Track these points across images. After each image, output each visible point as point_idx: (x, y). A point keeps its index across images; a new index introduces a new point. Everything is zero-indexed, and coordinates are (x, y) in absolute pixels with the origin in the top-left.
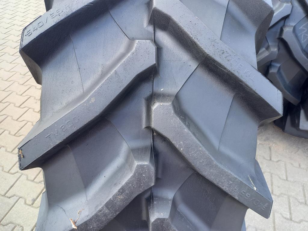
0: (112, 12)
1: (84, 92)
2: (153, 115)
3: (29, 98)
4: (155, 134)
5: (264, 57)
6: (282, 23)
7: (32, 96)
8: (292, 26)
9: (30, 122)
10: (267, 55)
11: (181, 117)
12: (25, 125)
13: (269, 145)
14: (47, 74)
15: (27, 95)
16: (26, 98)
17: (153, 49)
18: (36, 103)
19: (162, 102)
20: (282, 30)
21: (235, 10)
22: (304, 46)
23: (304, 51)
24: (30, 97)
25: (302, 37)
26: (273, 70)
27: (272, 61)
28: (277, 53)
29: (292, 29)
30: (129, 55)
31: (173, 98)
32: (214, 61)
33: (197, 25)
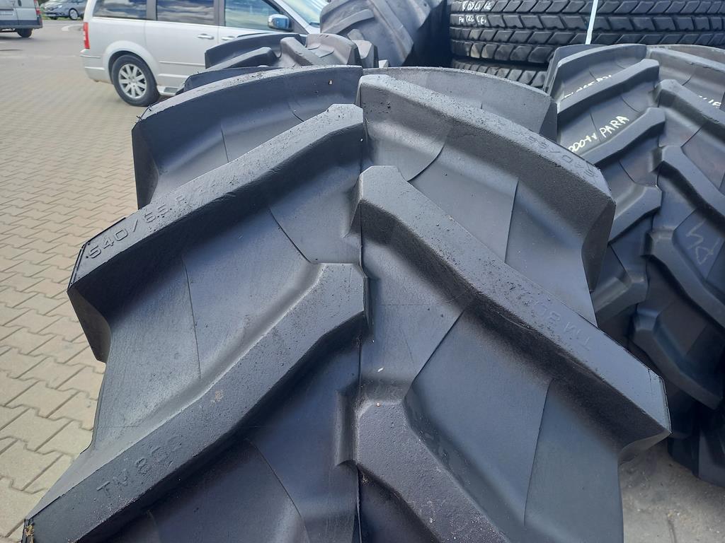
1: (200, 377)
2: (358, 432)
3: (73, 396)
4: (365, 480)
5: (617, 296)
6: (645, 226)
7: (83, 391)
8: (669, 231)
9: (67, 454)
10: (624, 291)
11: (427, 435)
12: (54, 462)
13: (667, 514)
14: (123, 338)
15: (71, 389)
16: (68, 394)
17: (358, 280)
18: (89, 407)
19: (379, 398)
20: (648, 241)
21: (532, 201)
22: (706, 275)
23: (706, 282)
24: (76, 394)
25: (697, 253)
26: (643, 327)
27: (637, 304)
28: (646, 286)
29: (669, 237)
30: (306, 294)
31: (405, 390)
32: (494, 305)
33: (451, 232)
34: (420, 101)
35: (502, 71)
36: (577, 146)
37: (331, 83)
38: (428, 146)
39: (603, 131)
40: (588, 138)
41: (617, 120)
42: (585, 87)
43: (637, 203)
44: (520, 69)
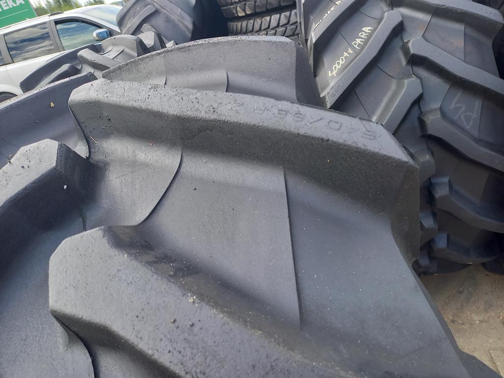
6: (415, 112)
8: (436, 110)
20: (422, 123)
22: (476, 134)
23: (477, 140)
25: (463, 119)
26: (441, 192)
27: (430, 177)
28: (433, 161)
29: (438, 115)
35: (265, 19)
36: (338, 63)
37: (52, 105)
39: (355, 44)
40: (346, 54)
41: (364, 31)
42: (329, 12)
43: (403, 95)
44: (277, 14)
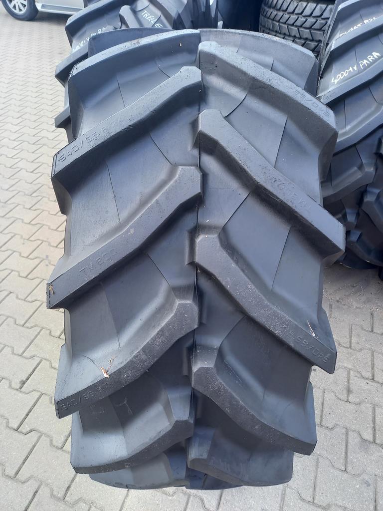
0: (152, 135)
1: (120, 223)
2: (197, 249)
3: (12, 237)
4: (199, 271)
5: (355, 180)
6: (379, 133)
7: (18, 234)
9: (15, 271)
10: (359, 176)
11: (229, 251)
12: (8, 276)
13: (371, 309)
15: (10, 233)
16: (9, 236)
17: (198, 175)
18: (23, 244)
19: (207, 234)
20: (380, 144)
24: (14, 236)
26: (369, 198)
27: (367, 185)
28: (374, 173)
30: (172, 182)
31: (219, 231)
32: (265, 189)
33: (246, 150)
34: (235, 64)
36: (342, 74)
37: (181, 45)
38: (238, 93)
39: (362, 63)
40: (351, 69)
41: (372, 55)
42: (355, 28)
43: (376, 118)
44: (314, 3)
